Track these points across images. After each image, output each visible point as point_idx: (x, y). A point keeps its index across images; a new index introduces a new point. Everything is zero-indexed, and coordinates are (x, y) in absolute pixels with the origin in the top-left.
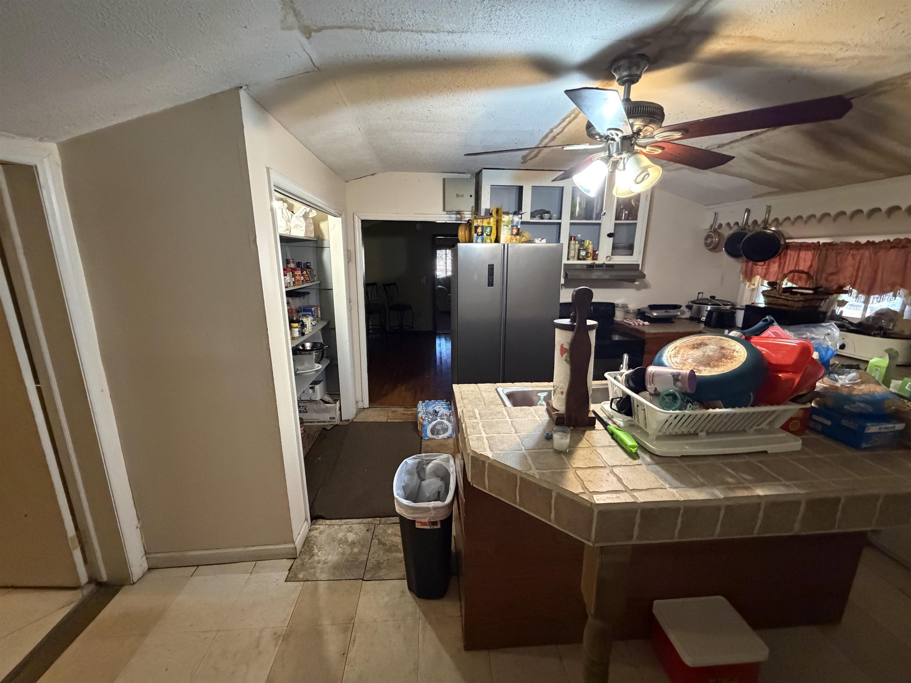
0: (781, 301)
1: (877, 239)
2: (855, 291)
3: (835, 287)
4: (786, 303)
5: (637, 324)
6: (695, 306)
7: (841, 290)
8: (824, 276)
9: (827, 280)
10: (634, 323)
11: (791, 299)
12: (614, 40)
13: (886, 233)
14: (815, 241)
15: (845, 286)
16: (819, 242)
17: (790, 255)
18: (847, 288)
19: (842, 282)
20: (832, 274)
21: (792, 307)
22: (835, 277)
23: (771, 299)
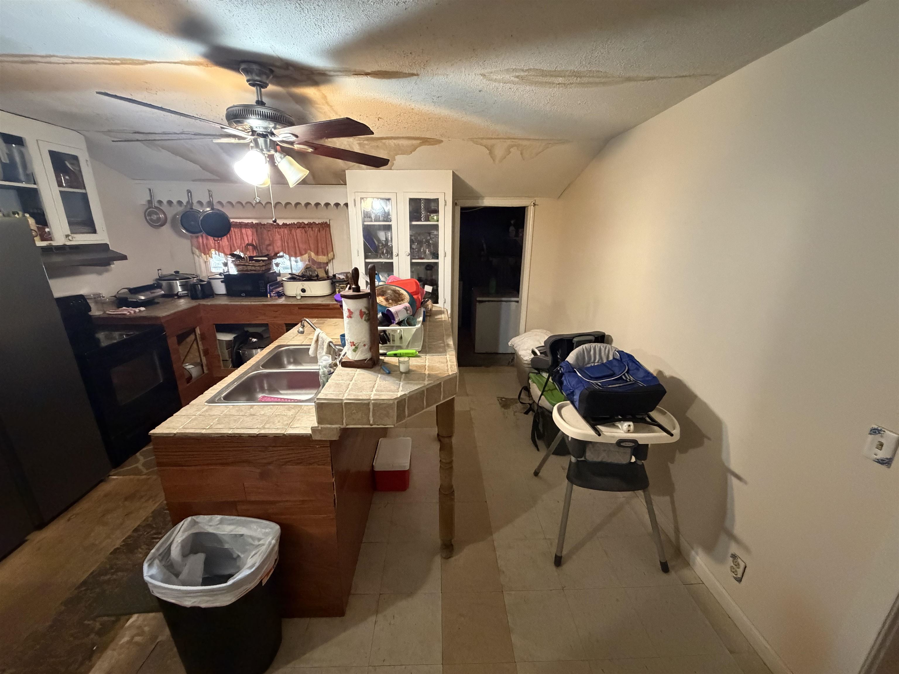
0: (249, 268)
1: (288, 222)
2: (287, 256)
3: (273, 255)
4: (253, 268)
5: (132, 312)
6: (164, 283)
7: (276, 256)
8: (264, 246)
9: (267, 250)
10: (129, 312)
11: (257, 265)
12: (277, 55)
13: (292, 218)
14: (249, 221)
15: (279, 253)
16: (252, 222)
17: (234, 232)
18: (281, 254)
19: (276, 250)
20: (269, 245)
21: (259, 270)
22: (270, 248)
23: (241, 267)
